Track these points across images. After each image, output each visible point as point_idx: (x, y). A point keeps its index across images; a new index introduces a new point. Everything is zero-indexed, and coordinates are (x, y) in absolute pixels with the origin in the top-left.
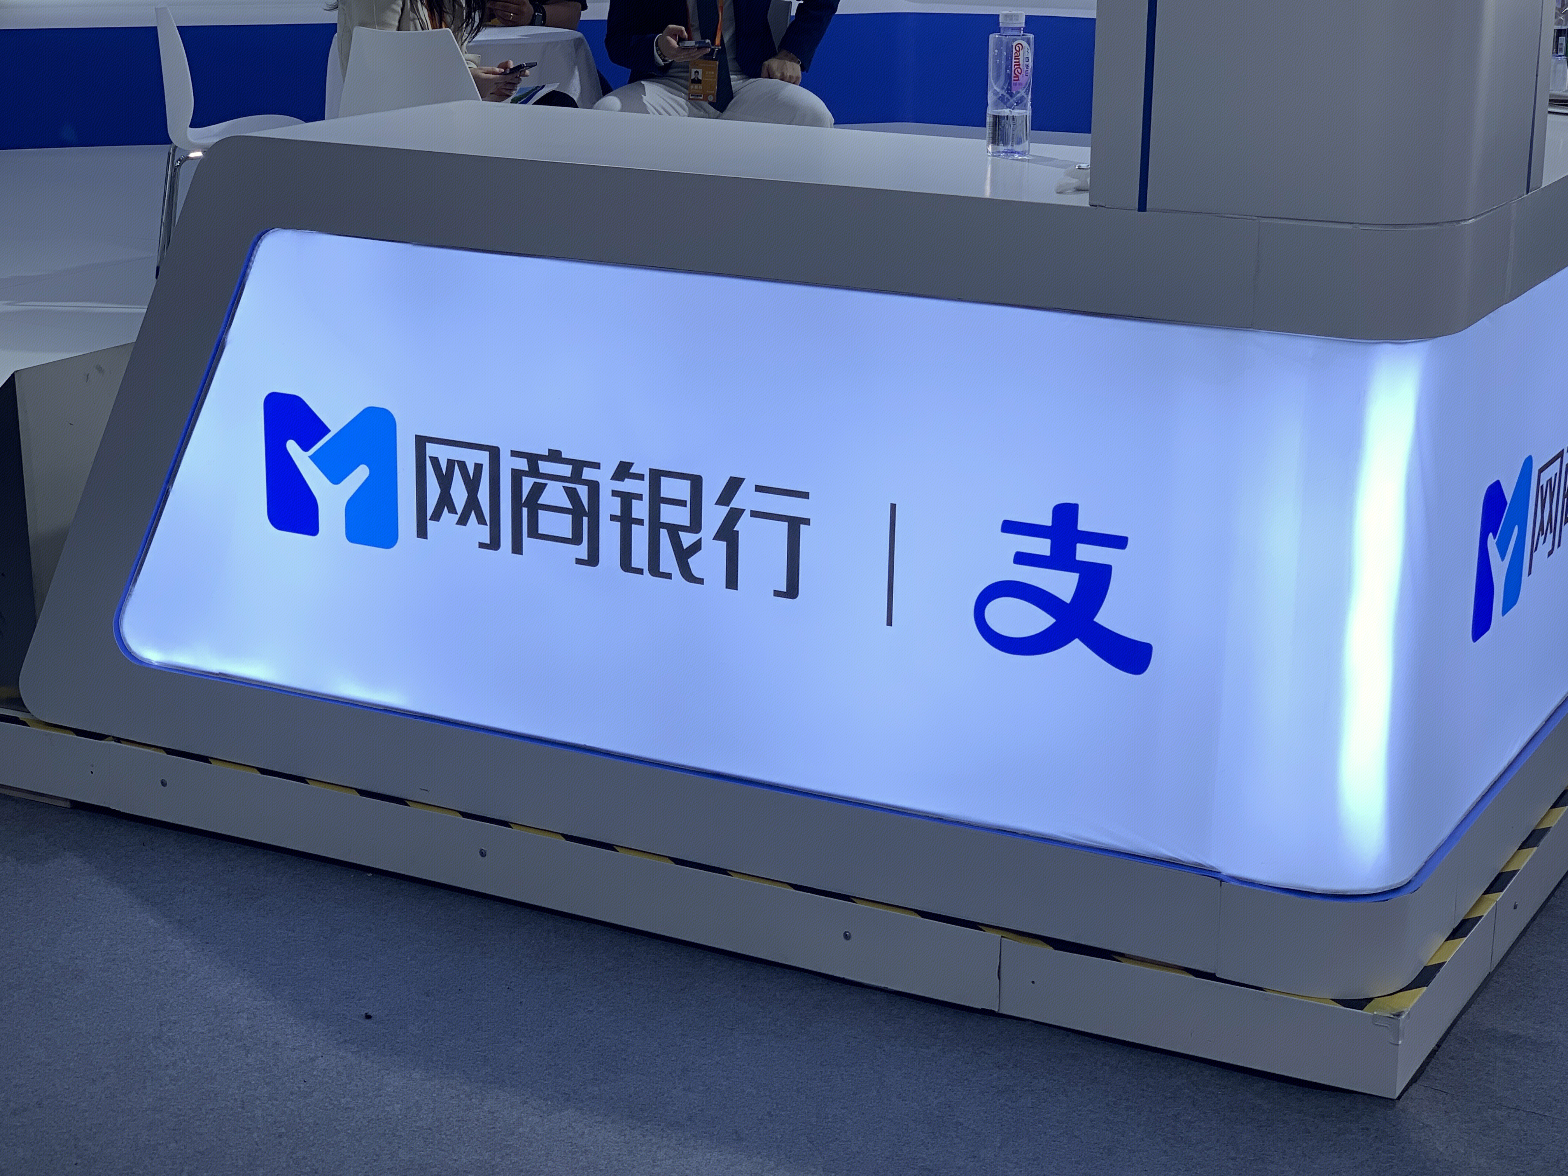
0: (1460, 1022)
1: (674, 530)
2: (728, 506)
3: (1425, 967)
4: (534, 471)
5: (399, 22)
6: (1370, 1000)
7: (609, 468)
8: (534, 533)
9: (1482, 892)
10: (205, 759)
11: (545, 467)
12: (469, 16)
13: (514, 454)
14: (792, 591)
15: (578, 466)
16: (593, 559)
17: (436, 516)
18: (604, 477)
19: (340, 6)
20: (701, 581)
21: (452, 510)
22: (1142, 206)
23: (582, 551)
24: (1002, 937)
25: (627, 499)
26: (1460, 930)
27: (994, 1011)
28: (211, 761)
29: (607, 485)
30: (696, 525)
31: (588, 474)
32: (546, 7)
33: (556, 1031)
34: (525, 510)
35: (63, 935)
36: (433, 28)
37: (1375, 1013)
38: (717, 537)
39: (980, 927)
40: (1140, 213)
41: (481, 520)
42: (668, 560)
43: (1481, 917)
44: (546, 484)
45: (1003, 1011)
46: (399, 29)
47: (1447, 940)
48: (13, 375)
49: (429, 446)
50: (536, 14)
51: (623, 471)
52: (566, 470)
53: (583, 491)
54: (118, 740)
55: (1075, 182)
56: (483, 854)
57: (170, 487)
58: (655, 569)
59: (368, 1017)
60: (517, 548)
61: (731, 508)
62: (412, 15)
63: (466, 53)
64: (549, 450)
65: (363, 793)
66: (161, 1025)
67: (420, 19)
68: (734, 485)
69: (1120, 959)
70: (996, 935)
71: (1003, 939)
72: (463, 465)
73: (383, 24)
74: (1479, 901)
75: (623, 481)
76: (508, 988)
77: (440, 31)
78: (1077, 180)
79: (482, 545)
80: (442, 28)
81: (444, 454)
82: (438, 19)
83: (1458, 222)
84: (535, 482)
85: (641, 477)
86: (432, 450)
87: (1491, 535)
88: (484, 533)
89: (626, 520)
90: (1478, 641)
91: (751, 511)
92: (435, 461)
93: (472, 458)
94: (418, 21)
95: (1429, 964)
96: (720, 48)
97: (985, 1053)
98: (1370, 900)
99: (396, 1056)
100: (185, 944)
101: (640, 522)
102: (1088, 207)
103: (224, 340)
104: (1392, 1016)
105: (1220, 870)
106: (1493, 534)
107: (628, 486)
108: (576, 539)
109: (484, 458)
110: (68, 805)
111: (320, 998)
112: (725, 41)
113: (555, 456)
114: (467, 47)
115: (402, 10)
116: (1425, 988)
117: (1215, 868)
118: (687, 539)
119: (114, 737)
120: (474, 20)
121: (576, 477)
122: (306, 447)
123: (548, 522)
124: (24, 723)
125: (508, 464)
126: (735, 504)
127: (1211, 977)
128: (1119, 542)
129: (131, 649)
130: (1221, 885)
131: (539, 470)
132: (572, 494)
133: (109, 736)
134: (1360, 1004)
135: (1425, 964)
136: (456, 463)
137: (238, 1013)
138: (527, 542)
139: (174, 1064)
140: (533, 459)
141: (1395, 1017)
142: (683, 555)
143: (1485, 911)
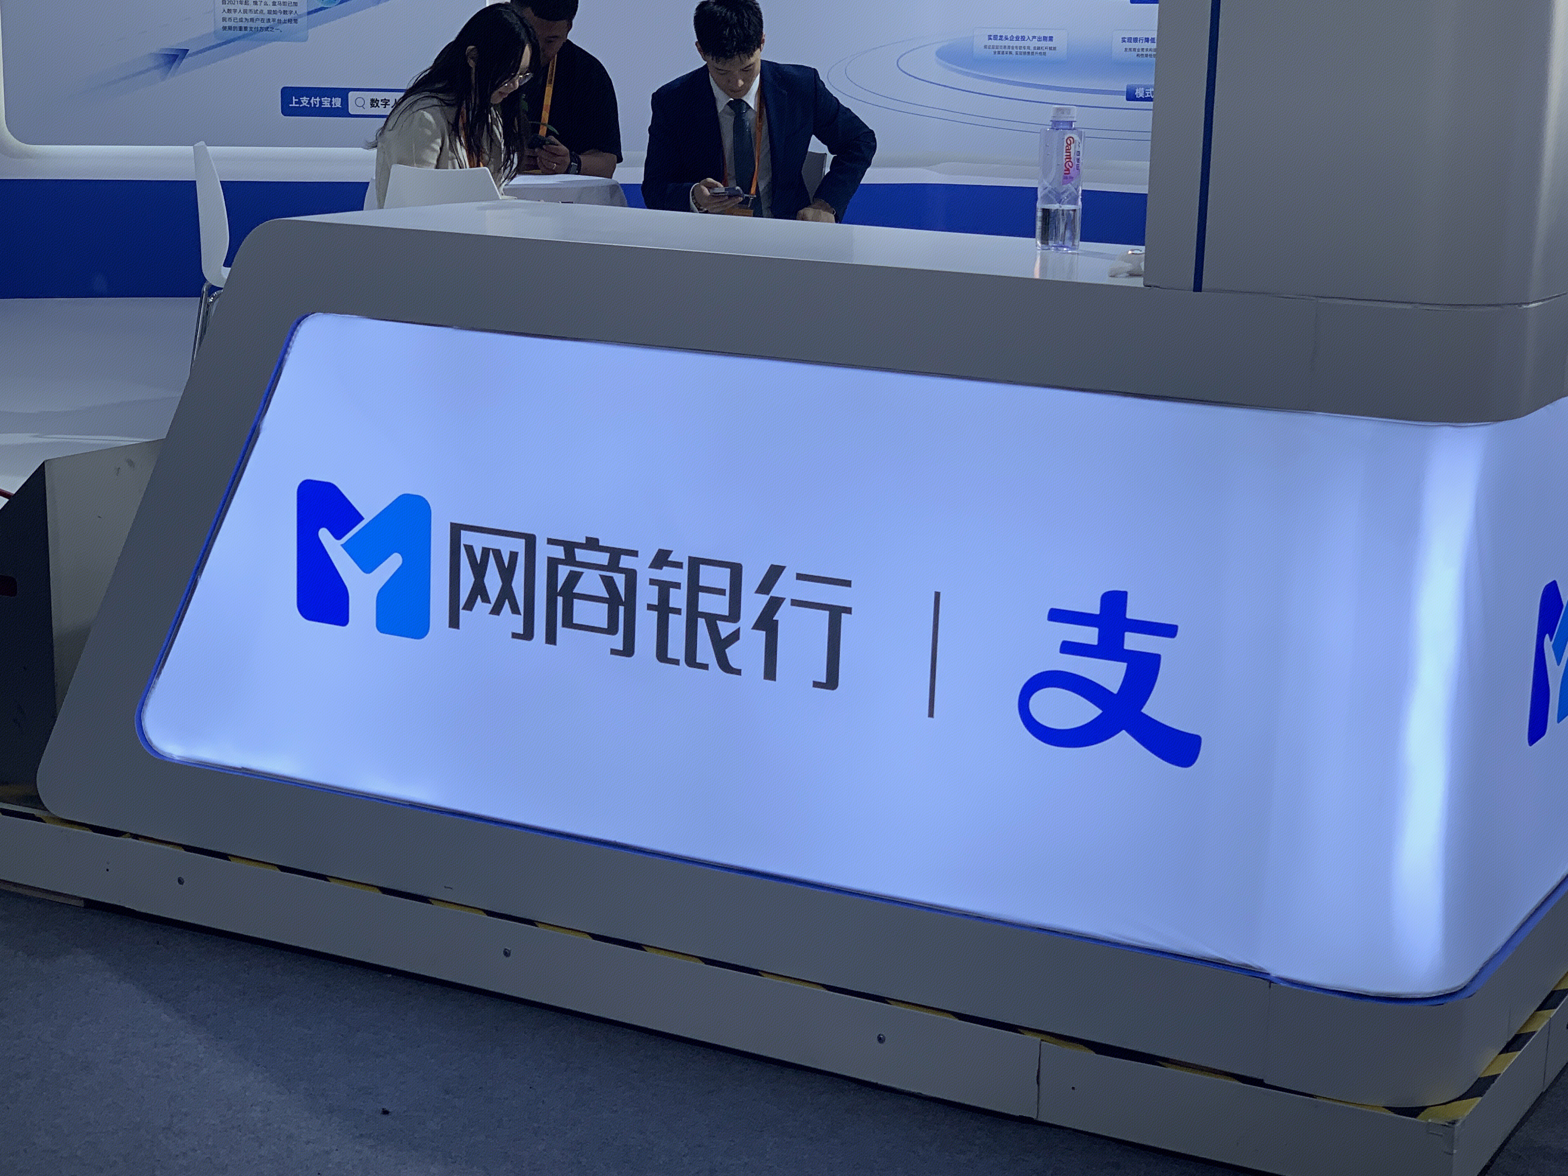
0: (1513, 1139)
1: (712, 620)
2: (768, 594)
3: (1479, 1078)
4: (570, 559)
5: (438, 160)
6: (1423, 1109)
7: (648, 555)
8: (568, 623)
9: (1535, 1008)
10: (224, 856)
11: (581, 555)
12: (508, 158)
13: (551, 542)
14: (832, 682)
15: (616, 554)
16: (628, 650)
17: (469, 605)
18: (641, 565)
19: (379, 144)
20: (738, 672)
21: (486, 599)
22: (1198, 286)
23: (617, 641)
24: (1042, 1040)
25: (664, 587)
26: (1515, 1043)
27: (1032, 1119)
28: (230, 857)
29: (645, 573)
30: (734, 615)
31: (625, 562)
32: (581, 157)
33: (579, 1130)
34: (560, 599)
35: (73, 1028)
36: (471, 167)
37: (1430, 1121)
38: (757, 626)
39: (1019, 1030)
40: (1196, 293)
41: (515, 610)
42: (705, 651)
43: (1534, 1032)
44: (582, 573)
45: (1040, 1119)
46: (437, 167)
47: (1501, 1053)
48: (43, 463)
49: (464, 534)
50: (572, 163)
51: (662, 559)
52: (603, 558)
53: (620, 580)
54: (136, 837)
55: (1128, 266)
56: (507, 954)
57: (199, 576)
58: (691, 660)
59: (385, 1112)
60: (551, 638)
61: (771, 597)
62: (450, 154)
63: (502, 195)
64: (587, 538)
65: (385, 891)
66: (172, 1116)
67: (458, 158)
68: (775, 573)
69: (1164, 1064)
70: (1037, 1038)
71: (1043, 1042)
72: (498, 554)
73: (421, 162)
74: (1533, 1016)
75: (661, 569)
76: (531, 1088)
77: (477, 170)
78: (1130, 264)
79: (515, 636)
80: (480, 167)
81: (478, 542)
82: (476, 156)
83: (1520, 304)
84: (571, 571)
85: (679, 565)
86: (467, 538)
87: (1547, 636)
88: (517, 623)
89: (663, 609)
90: (1534, 745)
91: (792, 600)
92: (470, 549)
93: (507, 546)
94: (456, 160)
95: (1483, 1076)
96: (755, 196)
97: (1024, 1160)
98: (1424, 1003)
99: (413, 1151)
100: (199, 1039)
101: (678, 611)
102: (1142, 288)
103: (259, 426)
104: (1447, 1124)
105: (1269, 972)
106: (1549, 635)
107: (666, 574)
108: (612, 629)
109: (519, 546)
110: (81, 904)
111: (336, 1093)
112: (760, 190)
113: (592, 544)
114: (504, 190)
115: (441, 149)
116: (1480, 1099)
117: (1264, 970)
118: (725, 629)
119: (131, 834)
120: (512, 162)
121: (613, 566)
122: (338, 536)
123: (583, 612)
124: (39, 820)
125: (544, 552)
126: (775, 592)
127: (1259, 1083)
128: (1169, 631)
129: (152, 743)
130: (1270, 987)
131: (575, 558)
132: (609, 583)
133: (128, 833)
134: (1414, 1112)
135: (1479, 1076)
136: (491, 551)
137: (252, 1106)
138: (561, 631)
139: (185, 1154)
140: (570, 547)
141: (1450, 1125)
142: (721, 645)
143: (1539, 1026)
